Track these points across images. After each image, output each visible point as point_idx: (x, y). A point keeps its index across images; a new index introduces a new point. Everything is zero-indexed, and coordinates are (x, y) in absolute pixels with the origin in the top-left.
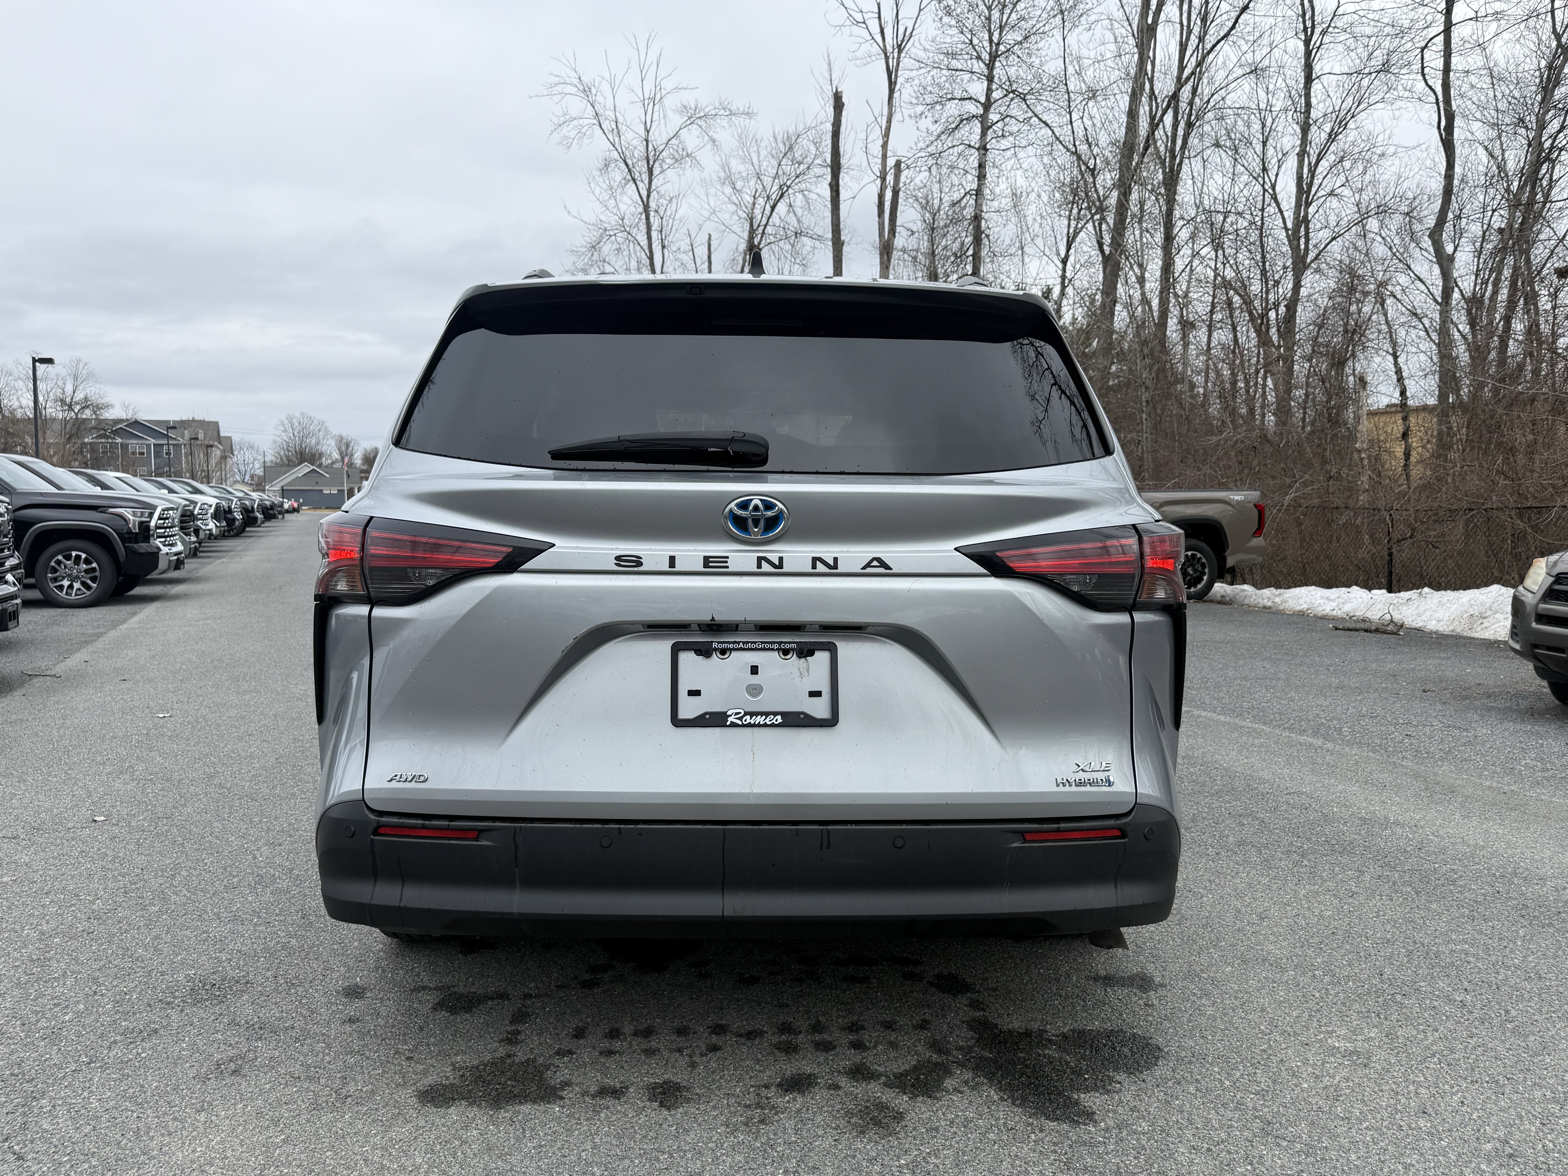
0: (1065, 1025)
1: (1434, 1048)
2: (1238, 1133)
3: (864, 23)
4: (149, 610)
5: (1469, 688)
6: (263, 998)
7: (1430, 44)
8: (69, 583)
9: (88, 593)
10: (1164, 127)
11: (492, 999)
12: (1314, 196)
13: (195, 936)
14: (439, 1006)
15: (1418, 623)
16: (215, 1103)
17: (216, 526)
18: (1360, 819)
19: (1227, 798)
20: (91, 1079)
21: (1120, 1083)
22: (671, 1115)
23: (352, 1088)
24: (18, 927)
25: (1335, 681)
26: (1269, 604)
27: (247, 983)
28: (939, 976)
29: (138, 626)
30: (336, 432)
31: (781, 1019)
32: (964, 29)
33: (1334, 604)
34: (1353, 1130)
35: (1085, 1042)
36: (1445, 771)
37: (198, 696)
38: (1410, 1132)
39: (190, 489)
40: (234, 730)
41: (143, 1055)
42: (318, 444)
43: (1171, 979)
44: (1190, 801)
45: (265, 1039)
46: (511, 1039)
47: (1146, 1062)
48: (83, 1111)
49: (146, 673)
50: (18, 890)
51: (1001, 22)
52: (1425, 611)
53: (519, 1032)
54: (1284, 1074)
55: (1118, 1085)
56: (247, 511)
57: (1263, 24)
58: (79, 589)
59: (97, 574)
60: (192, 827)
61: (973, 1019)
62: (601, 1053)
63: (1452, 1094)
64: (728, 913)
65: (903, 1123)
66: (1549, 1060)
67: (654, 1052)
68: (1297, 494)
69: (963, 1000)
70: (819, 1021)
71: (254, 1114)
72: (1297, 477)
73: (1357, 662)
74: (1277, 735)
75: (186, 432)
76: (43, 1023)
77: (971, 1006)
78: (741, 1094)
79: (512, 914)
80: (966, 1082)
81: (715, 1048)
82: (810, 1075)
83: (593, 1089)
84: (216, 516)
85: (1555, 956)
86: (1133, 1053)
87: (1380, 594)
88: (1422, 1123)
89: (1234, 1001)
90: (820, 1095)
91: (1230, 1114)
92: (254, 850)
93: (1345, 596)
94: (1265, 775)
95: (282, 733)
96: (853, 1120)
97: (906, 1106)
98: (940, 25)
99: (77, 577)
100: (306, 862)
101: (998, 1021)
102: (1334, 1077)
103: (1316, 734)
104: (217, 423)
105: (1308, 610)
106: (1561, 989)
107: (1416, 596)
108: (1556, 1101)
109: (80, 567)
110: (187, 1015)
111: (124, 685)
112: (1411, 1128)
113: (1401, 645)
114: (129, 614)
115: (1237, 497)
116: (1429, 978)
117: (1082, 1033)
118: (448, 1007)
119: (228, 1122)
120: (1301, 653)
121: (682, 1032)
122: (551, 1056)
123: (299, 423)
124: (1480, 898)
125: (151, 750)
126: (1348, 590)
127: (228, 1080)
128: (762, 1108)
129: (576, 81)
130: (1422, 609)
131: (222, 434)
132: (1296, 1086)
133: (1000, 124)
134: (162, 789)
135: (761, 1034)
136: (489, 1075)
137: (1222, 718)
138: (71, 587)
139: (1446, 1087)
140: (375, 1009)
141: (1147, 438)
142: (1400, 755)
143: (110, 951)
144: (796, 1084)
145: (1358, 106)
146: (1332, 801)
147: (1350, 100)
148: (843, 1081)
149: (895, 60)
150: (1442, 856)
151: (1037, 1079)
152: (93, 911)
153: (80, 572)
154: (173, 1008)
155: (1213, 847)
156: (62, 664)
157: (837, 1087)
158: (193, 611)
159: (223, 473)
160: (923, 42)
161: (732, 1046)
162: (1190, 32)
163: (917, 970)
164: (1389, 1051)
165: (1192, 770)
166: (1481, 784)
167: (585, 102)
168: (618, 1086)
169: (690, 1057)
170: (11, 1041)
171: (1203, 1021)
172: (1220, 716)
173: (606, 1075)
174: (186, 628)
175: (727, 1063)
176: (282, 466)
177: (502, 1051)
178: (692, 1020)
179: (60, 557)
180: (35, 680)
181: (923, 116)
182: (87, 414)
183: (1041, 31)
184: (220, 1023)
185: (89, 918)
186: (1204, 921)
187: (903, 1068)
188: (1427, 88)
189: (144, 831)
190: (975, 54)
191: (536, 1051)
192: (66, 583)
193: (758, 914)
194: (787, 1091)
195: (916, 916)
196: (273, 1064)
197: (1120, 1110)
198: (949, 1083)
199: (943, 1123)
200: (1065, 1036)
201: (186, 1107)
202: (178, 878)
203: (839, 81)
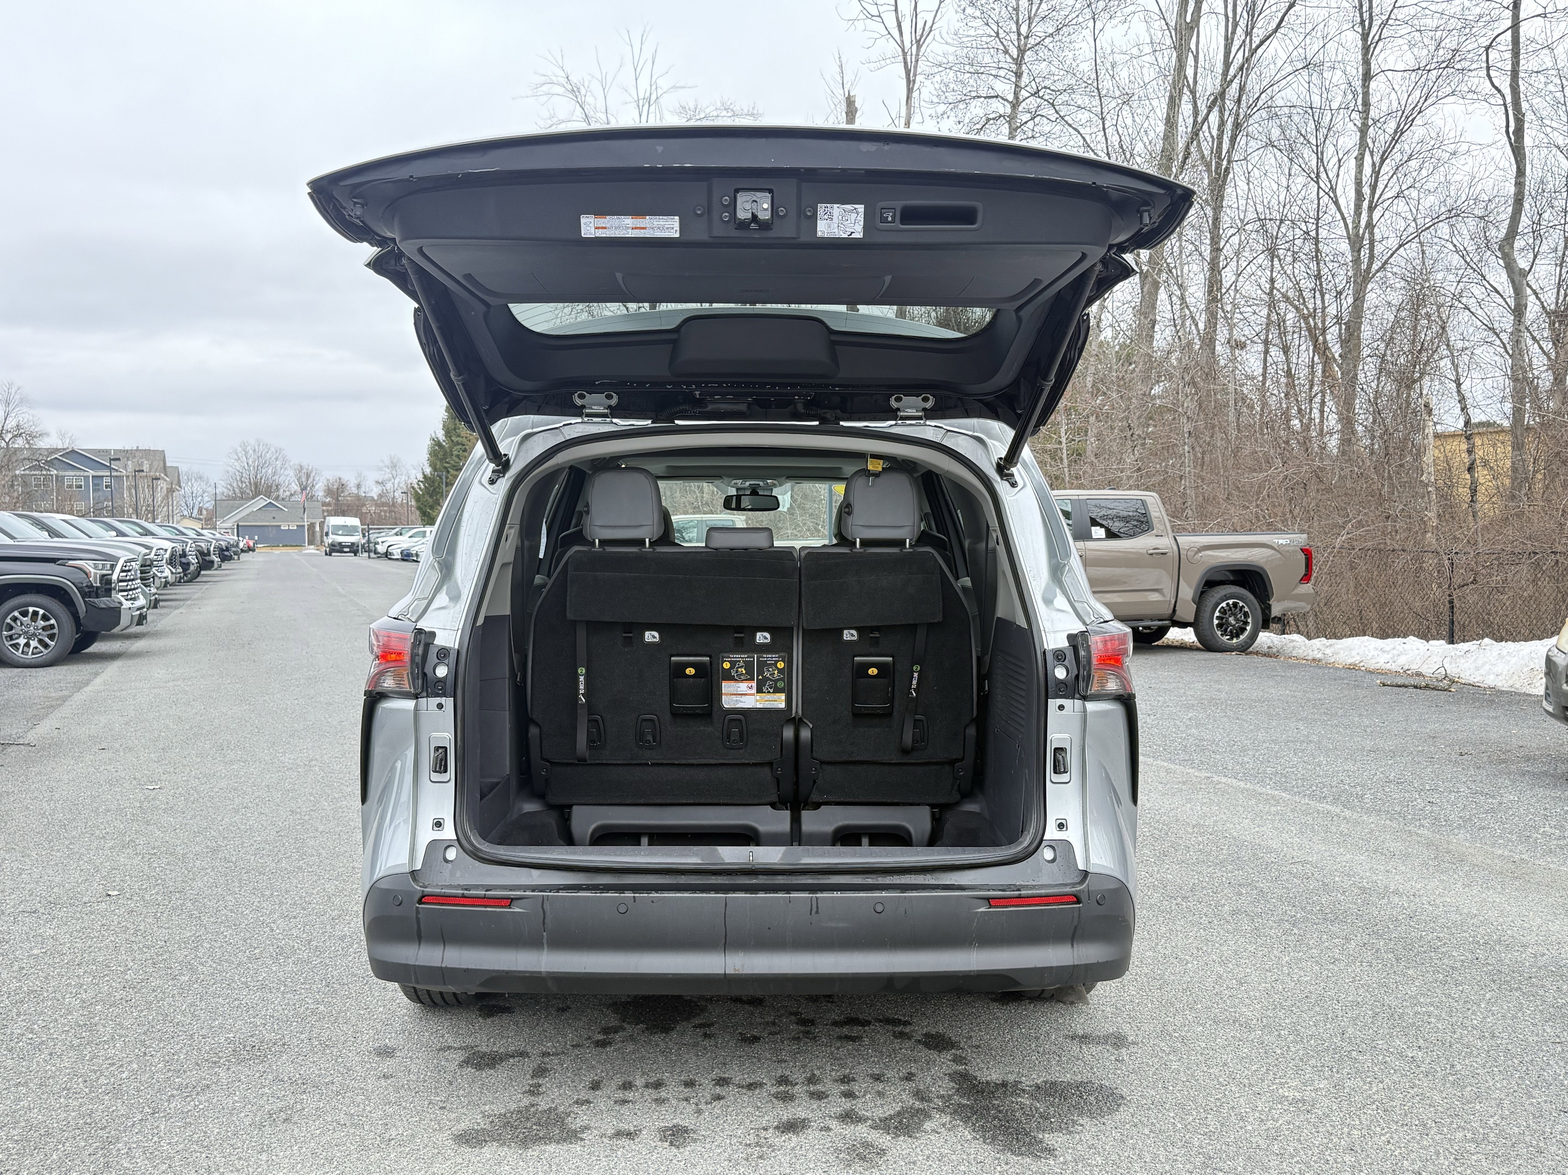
0: (1039, 1077)
1: (1376, 1097)
2: (1181, 1166)
3: (879, 16)
4: (111, 670)
5: (1509, 751)
6: (301, 1058)
7: (1494, 44)
8: (26, 641)
9: (45, 652)
10: (1209, 127)
11: (513, 1056)
12: (1379, 198)
13: (228, 1003)
14: (466, 1062)
15: (1475, 679)
16: (273, 1146)
17: (172, 573)
18: (1360, 888)
19: (1230, 867)
20: (158, 1127)
21: (1082, 1125)
22: (680, 1153)
23: (393, 1132)
24: (59, 996)
25: (1369, 744)
26: (1319, 656)
27: (284, 1044)
28: (927, 1035)
29: (103, 688)
30: (295, 461)
31: (779, 1073)
32: (990, 20)
33: (1389, 656)
34: (1284, 1164)
35: (1056, 1091)
36: (1460, 840)
37: (184, 766)
38: (1335, 1165)
39: (140, 530)
40: (228, 802)
41: (201, 1107)
42: (274, 474)
43: (1144, 1037)
44: (1193, 871)
45: (309, 1092)
46: (534, 1091)
47: (1108, 1108)
48: (157, 1153)
49: (123, 740)
50: (50, 961)
51: (1030, 12)
52: (1483, 665)
53: (540, 1086)
54: (1233, 1118)
55: (1081, 1128)
56: (203, 554)
57: (1315, 16)
58: (36, 648)
59: (56, 631)
60: (206, 900)
61: (955, 1072)
62: (616, 1102)
63: (1382, 1135)
64: (730, 971)
65: (885, 1158)
66: (1478, 1107)
67: (664, 1100)
68: (1349, 536)
69: (948, 1055)
70: (814, 1075)
71: (309, 1154)
72: (1351, 516)
73: (1398, 722)
74: (1296, 802)
75: (130, 463)
76: (103, 1080)
77: (954, 1061)
78: (742, 1136)
79: (541, 972)
80: (944, 1125)
81: (719, 1098)
82: (804, 1119)
83: (610, 1132)
84: (171, 562)
85: (1514, 1017)
86: (1098, 1101)
87: (1439, 646)
88: (1347, 1158)
89: (1199, 1057)
90: (812, 1135)
91: (1177, 1151)
92: (269, 923)
93: (1400, 648)
94: (1274, 844)
95: (279, 805)
96: (841, 1156)
97: (889, 1144)
98: (963, 17)
99: (34, 635)
100: (323, 933)
101: (978, 1074)
102: (1277, 1121)
103: (1336, 800)
104: (163, 451)
105: (1360, 662)
106: (1510, 1047)
107: (1476, 647)
108: (1473, 1140)
109: (37, 624)
110: (234, 1072)
111: (104, 754)
112: (1336, 1162)
113: (1449, 703)
114: (91, 674)
115: (1281, 540)
116: (1388, 1036)
117: (1054, 1084)
118: (473, 1064)
119: (287, 1160)
120: (1340, 712)
121: (690, 1084)
122: (570, 1105)
123: (254, 451)
124: (1458, 964)
125: (148, 823)
126: (1404, 640)
127: (282, 1127)
128: (761, 1147)
129: (563, 81)
130: (1480, 662)
131: (168, 464)
132: (1241, 1128)
133: (1030, 124)
134: (168, 864)
135: (761, 1085)
136: (516, 1121)
137: (1242, 784)
138: (27, 645)
139: (1378, 1129)
140: (406, 1067)
141: (1190, 472)
142: (1418, 823)
143: (151, 1018)
144: (791, 1127)
145: (1426, 100)
146: (1336, 870)
147: (1417, 94)
148: (834, 1124)
149: (913, 57)
150: (1432, 925)
151: (1008, 1122)
152: (127, 981)
153: (37, 629)
154: (220, 1067)
155: (1206, 916)
156: (33, 732)
157: (828, 1129)
158: (159, 671)
159: (170, 508)
160: (945, 35)
161: (735, 1095)
162: (1236, 25)
163: (907, 1030)
164: (1333, 1099)
165: (1200, 839)
166: (1493, 852)
167: (574, 103)
168: (632, 1129)
169: (697, 1105)
170: (77, 1096)
171: (1167, 1074)
172: (1241, 783)
173: (621, 1120)
174: (156, 691)
175: (730, 1109)
176: (234, 499)
177: (526, 1101)
178: (697, 1073)
179: (16, 614)
180: (10, 749)
181: (945, 116)
182: (20, 443)
183: (1074, 22)
184: (265, 1079)
185: (124, 987)
186: (1185, 986)
187: (888, 1113)
188: (1493, 89)
189: (158, 904)
190: (1001, 47)
191: (557, 1101)
192: (22, 641)
193: (756, 972)
194: (783, 1132)
195: (894, 973)
196: (319, 1113)
197: (1079, 1147)
198: (928, 1125)
199: (920, 1158)
200: (1038, 1087)
201: (248, 1149)
202: (202, 950)
203: (852, 84)
